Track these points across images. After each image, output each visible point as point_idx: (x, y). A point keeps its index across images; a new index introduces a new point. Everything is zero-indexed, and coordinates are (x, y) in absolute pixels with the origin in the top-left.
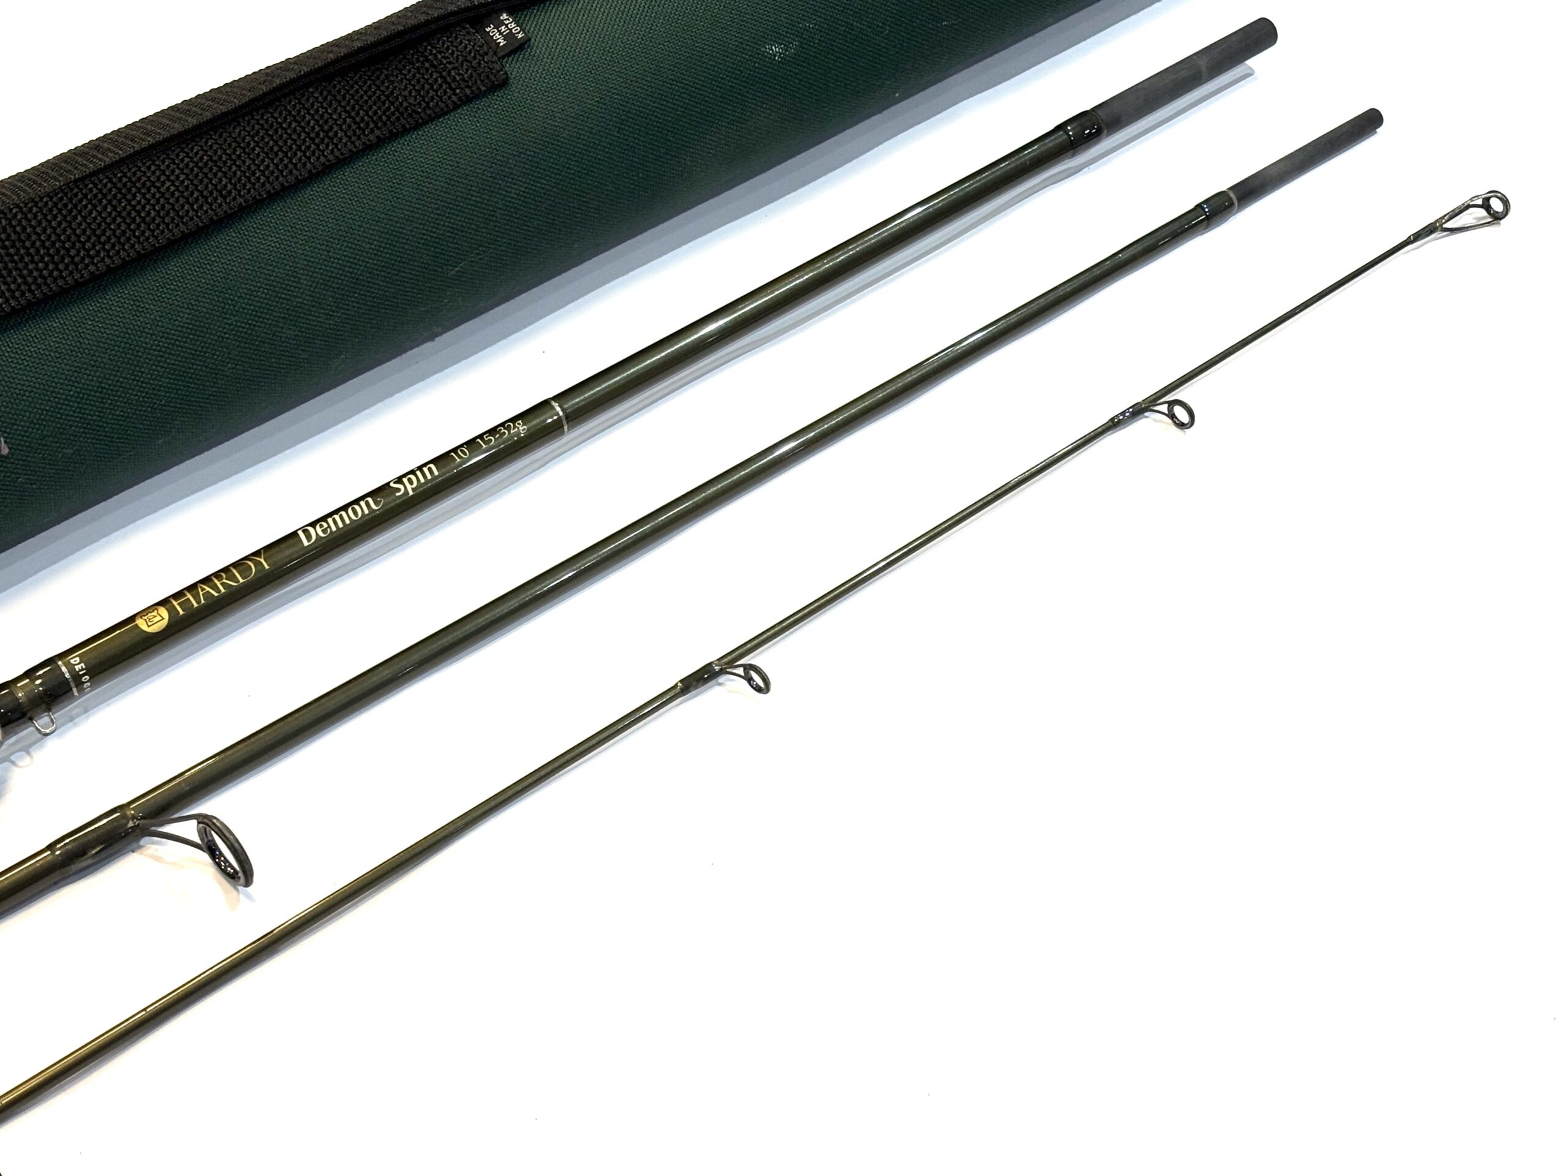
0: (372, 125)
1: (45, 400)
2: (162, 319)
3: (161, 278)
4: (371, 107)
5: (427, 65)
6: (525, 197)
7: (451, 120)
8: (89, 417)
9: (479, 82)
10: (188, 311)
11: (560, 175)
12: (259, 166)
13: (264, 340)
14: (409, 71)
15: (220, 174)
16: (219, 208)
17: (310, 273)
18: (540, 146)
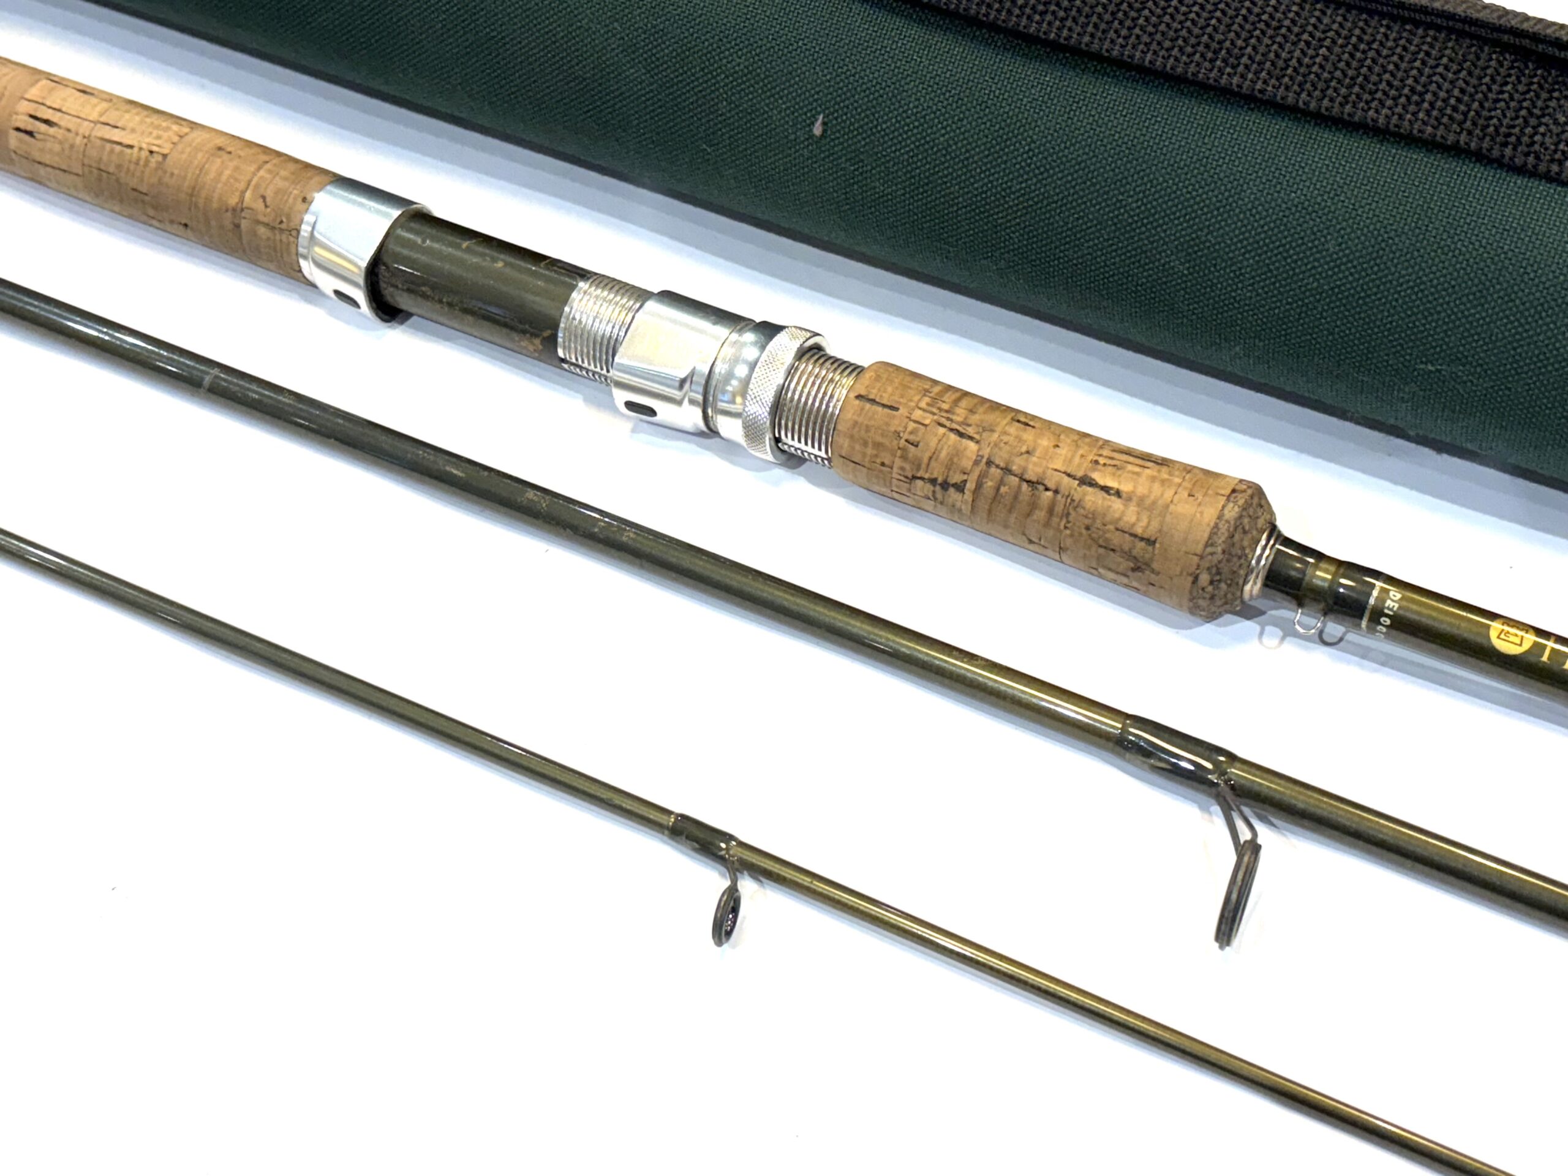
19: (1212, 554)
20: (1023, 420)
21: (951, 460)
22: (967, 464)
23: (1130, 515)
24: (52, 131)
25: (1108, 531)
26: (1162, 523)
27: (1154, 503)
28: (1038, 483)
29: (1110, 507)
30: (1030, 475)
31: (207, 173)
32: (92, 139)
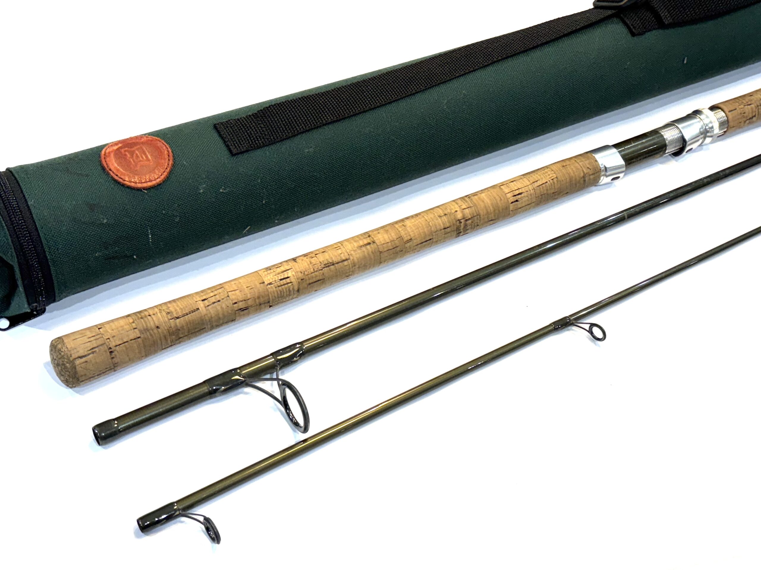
20: (750, 95)
21: (752, 111)
22: (754, 109)
24: (522, 195)
31: (570, 173)
32: (535, 188)
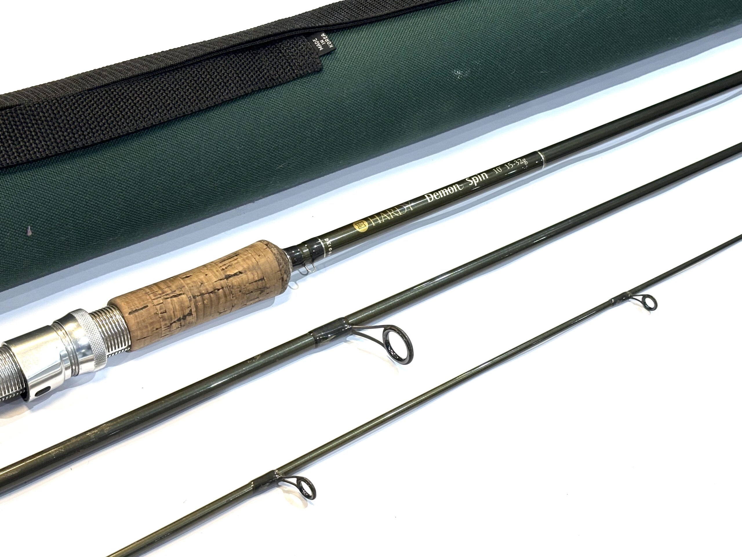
0: (249, 83)
1: (56, 208)
2: (125, 172)
3: (128, 149)
4: (250, 73)
5: (280, 55)
6: (322, 133)
7: (291, 85)
8: (78, 221)
9: (307, 68)
10: (140, 170)
11: (341, 123)
12: (188, 96)
13: (176, 191)
14: (271, 57)
15: (167, 97)
16: (165, 115)
17: (206, 158)
18: (334, 107)
19: (283, 267)
20: (186, 276)
21: (181, 307)
23: (250, 276)
25: (247, 286)
26: (261, 270)
27: (253, 266)
28: (215, 290)
29: (242, 279)
30: (210, 290)
